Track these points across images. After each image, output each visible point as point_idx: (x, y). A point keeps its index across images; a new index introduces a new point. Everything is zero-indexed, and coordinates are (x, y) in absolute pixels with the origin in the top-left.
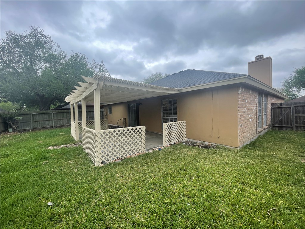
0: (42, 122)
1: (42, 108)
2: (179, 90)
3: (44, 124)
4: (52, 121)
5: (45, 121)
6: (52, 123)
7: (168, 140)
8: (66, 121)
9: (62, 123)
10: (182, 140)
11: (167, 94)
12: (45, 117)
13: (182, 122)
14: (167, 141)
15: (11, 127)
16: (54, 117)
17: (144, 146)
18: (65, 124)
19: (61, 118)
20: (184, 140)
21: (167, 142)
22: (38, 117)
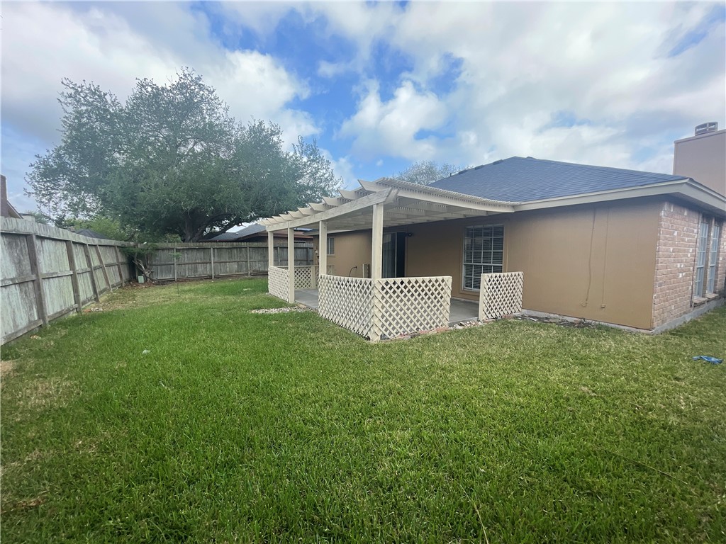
0: (193, 265)
1: (189, 238)
2: (514, 206)
3: (196, 271)
4: (211, 266)
5: (199, 263)
6: (210, 269)
7: (490, 309)
8: (236, 266)
9: (228, 269)
10: (513, 311)
11: (485, 215)
12: (199, 256)
13: (517, 273)
14: (488, 310)
15: (141, 273)
16: (214, 256)
17: (447, 315)
18: (234, 273)
19: (228, 260)
20: (518, 310)
21: (487, 313)
22: (186, 255)
